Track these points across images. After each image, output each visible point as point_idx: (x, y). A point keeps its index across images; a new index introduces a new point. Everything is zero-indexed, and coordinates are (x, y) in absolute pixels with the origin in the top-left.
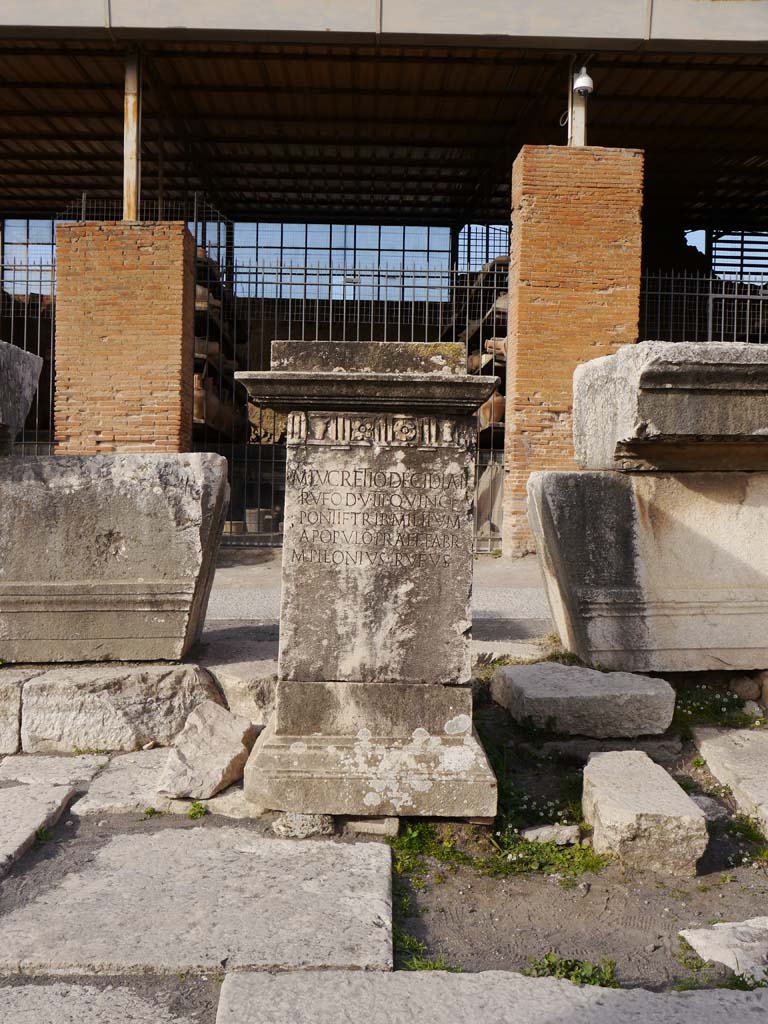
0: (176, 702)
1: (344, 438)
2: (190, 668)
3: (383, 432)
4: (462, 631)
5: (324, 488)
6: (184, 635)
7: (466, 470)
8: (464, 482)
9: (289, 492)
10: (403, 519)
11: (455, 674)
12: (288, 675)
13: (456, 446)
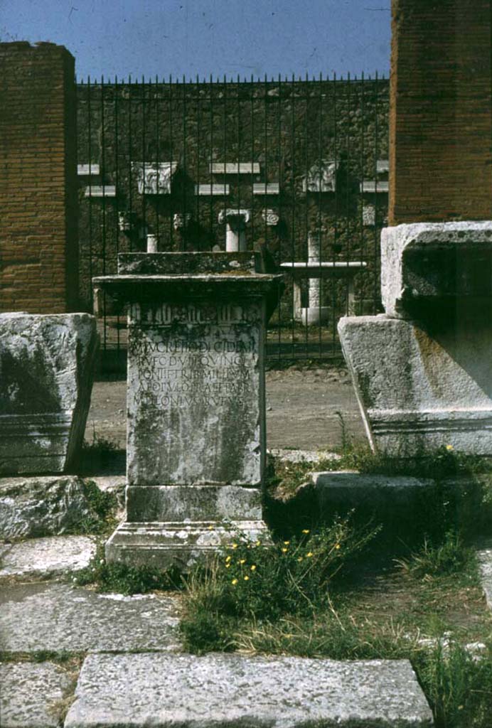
0: (61, 503)
1: (167, 319)
2: (71, 478)
3: (194, 313)
4: (254, 448)
5: (154, 354)
6: (65, 453)
7: (253, 338)
8: (251, 347)
9: (130, 357)
10: (209, 373)
11: (249, 478)
12: (133, 481)
13: (245, 322)
